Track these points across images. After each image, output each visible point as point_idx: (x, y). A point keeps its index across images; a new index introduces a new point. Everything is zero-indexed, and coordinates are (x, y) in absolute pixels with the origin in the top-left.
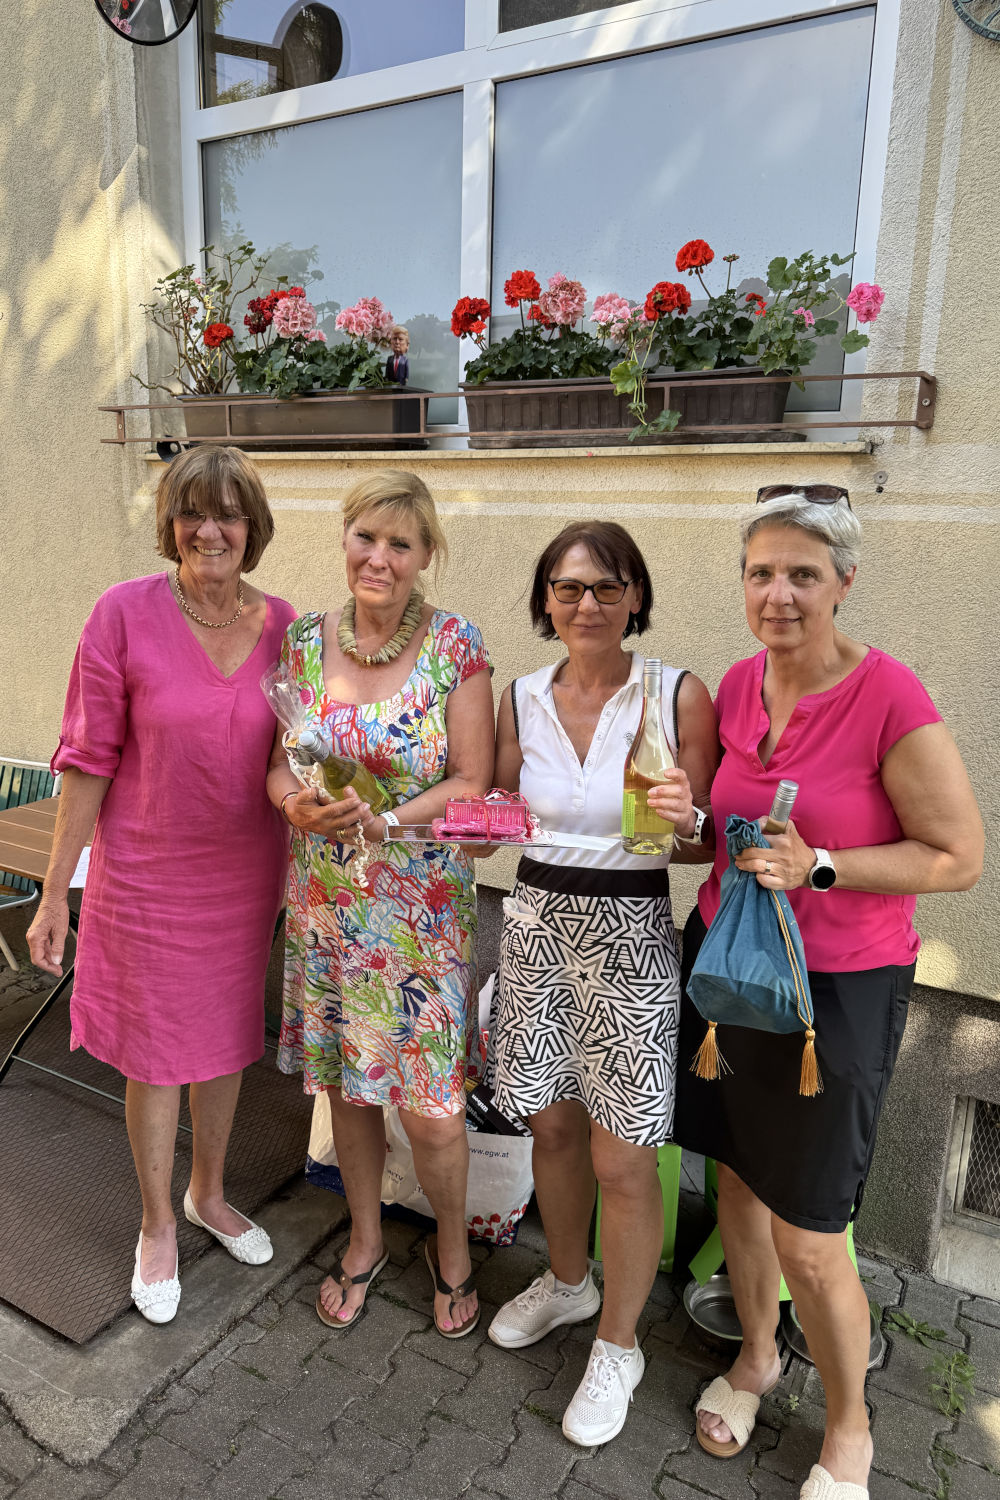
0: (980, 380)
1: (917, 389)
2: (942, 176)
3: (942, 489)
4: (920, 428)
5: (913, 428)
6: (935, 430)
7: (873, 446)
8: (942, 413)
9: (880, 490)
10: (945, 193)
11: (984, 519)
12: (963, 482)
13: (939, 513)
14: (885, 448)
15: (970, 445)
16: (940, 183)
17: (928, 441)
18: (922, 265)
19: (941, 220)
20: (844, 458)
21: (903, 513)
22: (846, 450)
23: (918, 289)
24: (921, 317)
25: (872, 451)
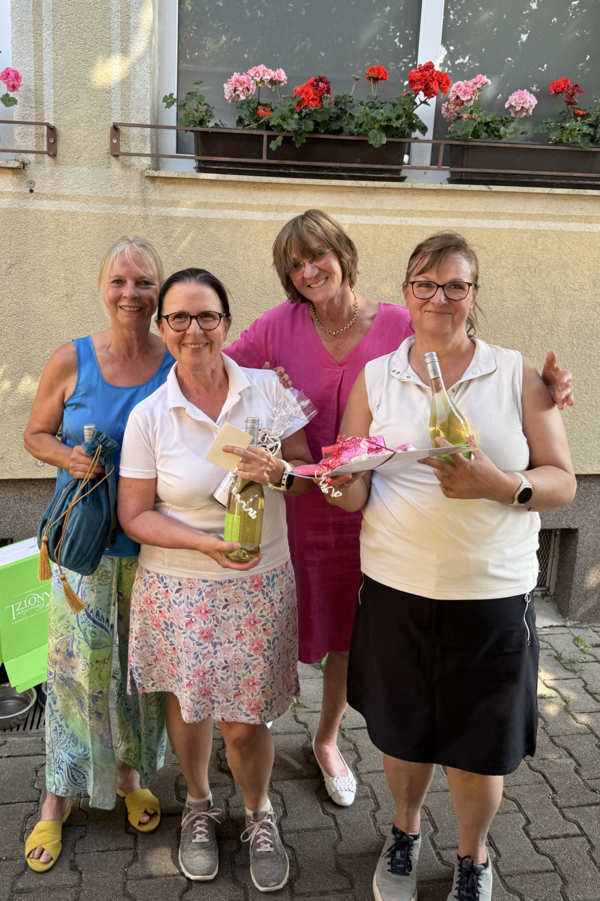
0: (80, 131)
1: (46, 133)
2: (44, 10)
3: (67, 192)
4: (50, 156)
5: (46, 155)
6: (59, 157)
7: (24, 165)
8: (61, 148)
9: (31, 191)
10: (47, 20)
11: (92, 210)
12: (78, 188)
13: (67, 206)
14: (32, 166)
15: (79, 168)
16: (44, 13)
17: (55, 163)
18: (39, 60)
19: (47, 35)
20: (7, 171)
21: (47, 205)
22: (8, 166)
23: (39, 73)
24: (42, 90)
25: (24, 167)
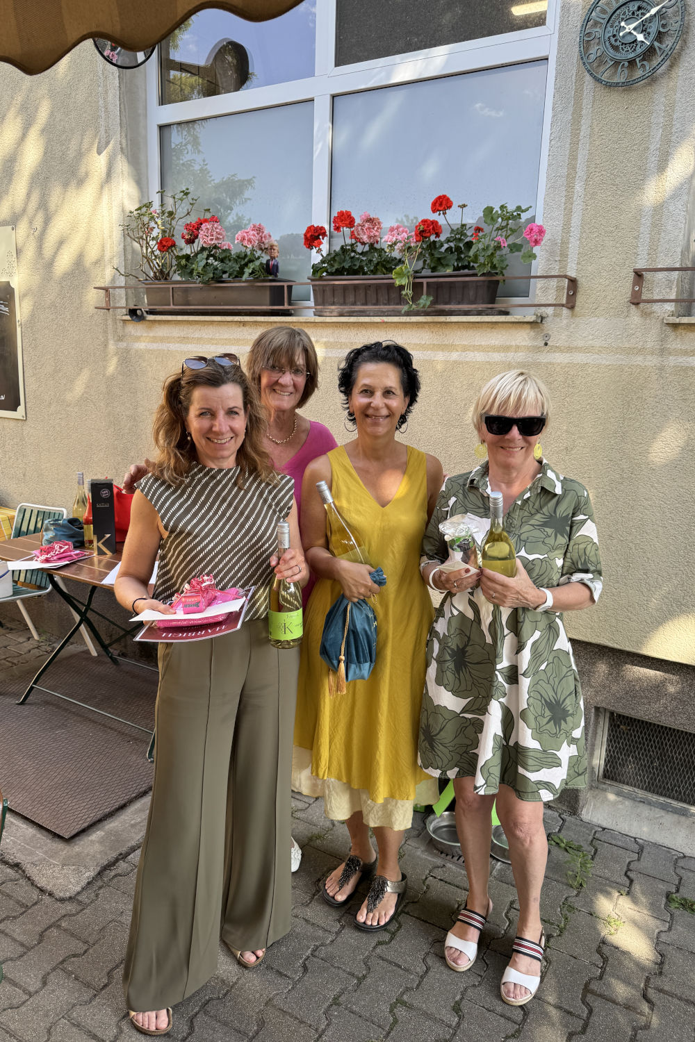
0: (601, 281)
1: (566, 285)
2: (579, 162)
3: (580, 344)
4: (568, 308)
5: (564, 308)
6: (577, 309)
7: (542, 318)
8: (580, 299)
9: (546, 344)
10: (581, 171)
11: (604, 362)
12: (593, 339)
13: (579, 358)
14: (549, 320)
15: (596, 318)
16: (578, 165)
17: (573, 315)
18: (568, 213)
19: (579, 187)
20: (525, 325)
21: (559, 358)
22: (525, 320)
23: (567, 227)
24: (568, 243)
25: (542, 321)
